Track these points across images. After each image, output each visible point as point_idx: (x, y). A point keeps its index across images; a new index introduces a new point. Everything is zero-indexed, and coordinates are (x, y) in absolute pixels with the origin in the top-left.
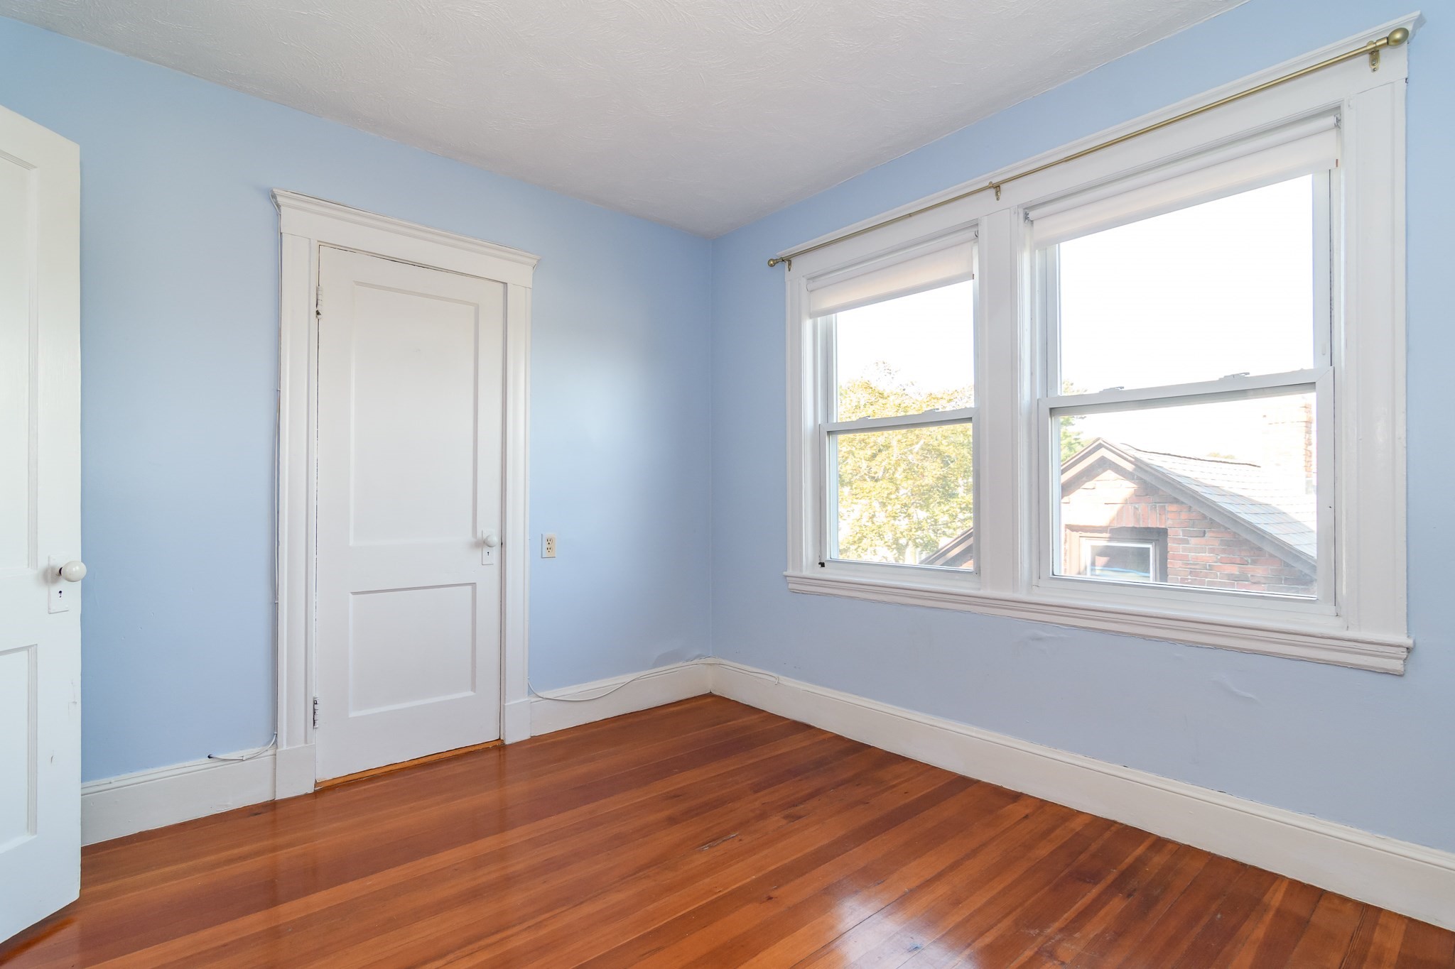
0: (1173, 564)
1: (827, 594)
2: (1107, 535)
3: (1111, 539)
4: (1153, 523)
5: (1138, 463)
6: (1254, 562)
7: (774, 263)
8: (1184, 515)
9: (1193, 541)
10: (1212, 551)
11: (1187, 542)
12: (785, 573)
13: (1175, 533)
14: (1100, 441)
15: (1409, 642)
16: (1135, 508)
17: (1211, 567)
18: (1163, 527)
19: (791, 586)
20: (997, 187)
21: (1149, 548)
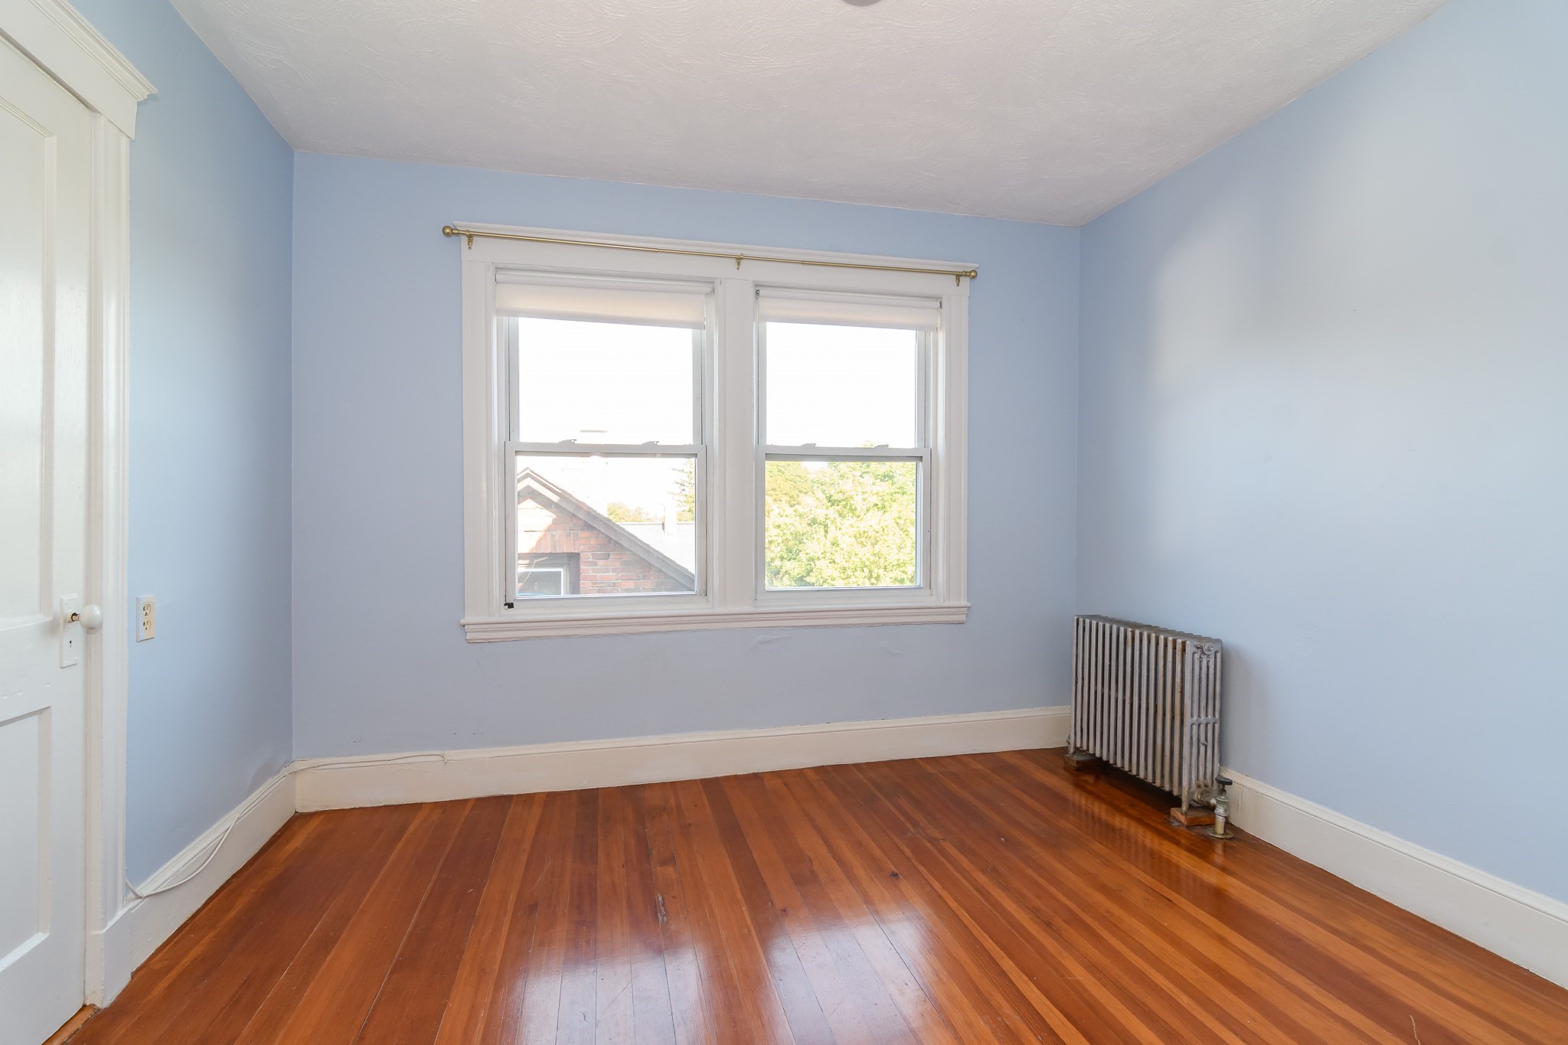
0: (584, 584)
1: (529, 638)
2: (527, 562)
3: (529, 565)
4: (567, 548)
5: (563, 495)
6: (644, 577)
7: (450, 232)
8: (593, 541)
9: (601, 562)
10: (614, 570)
11: (596, 564)
12: (463, 621)
13: (586, 557)
14: (528, 471)
15: (969, 604)
16: (552, 534)
17: (614, 585)
18: (576, 552)
19: (469, 636)
20: (739, 260)
21: (560, 572)
